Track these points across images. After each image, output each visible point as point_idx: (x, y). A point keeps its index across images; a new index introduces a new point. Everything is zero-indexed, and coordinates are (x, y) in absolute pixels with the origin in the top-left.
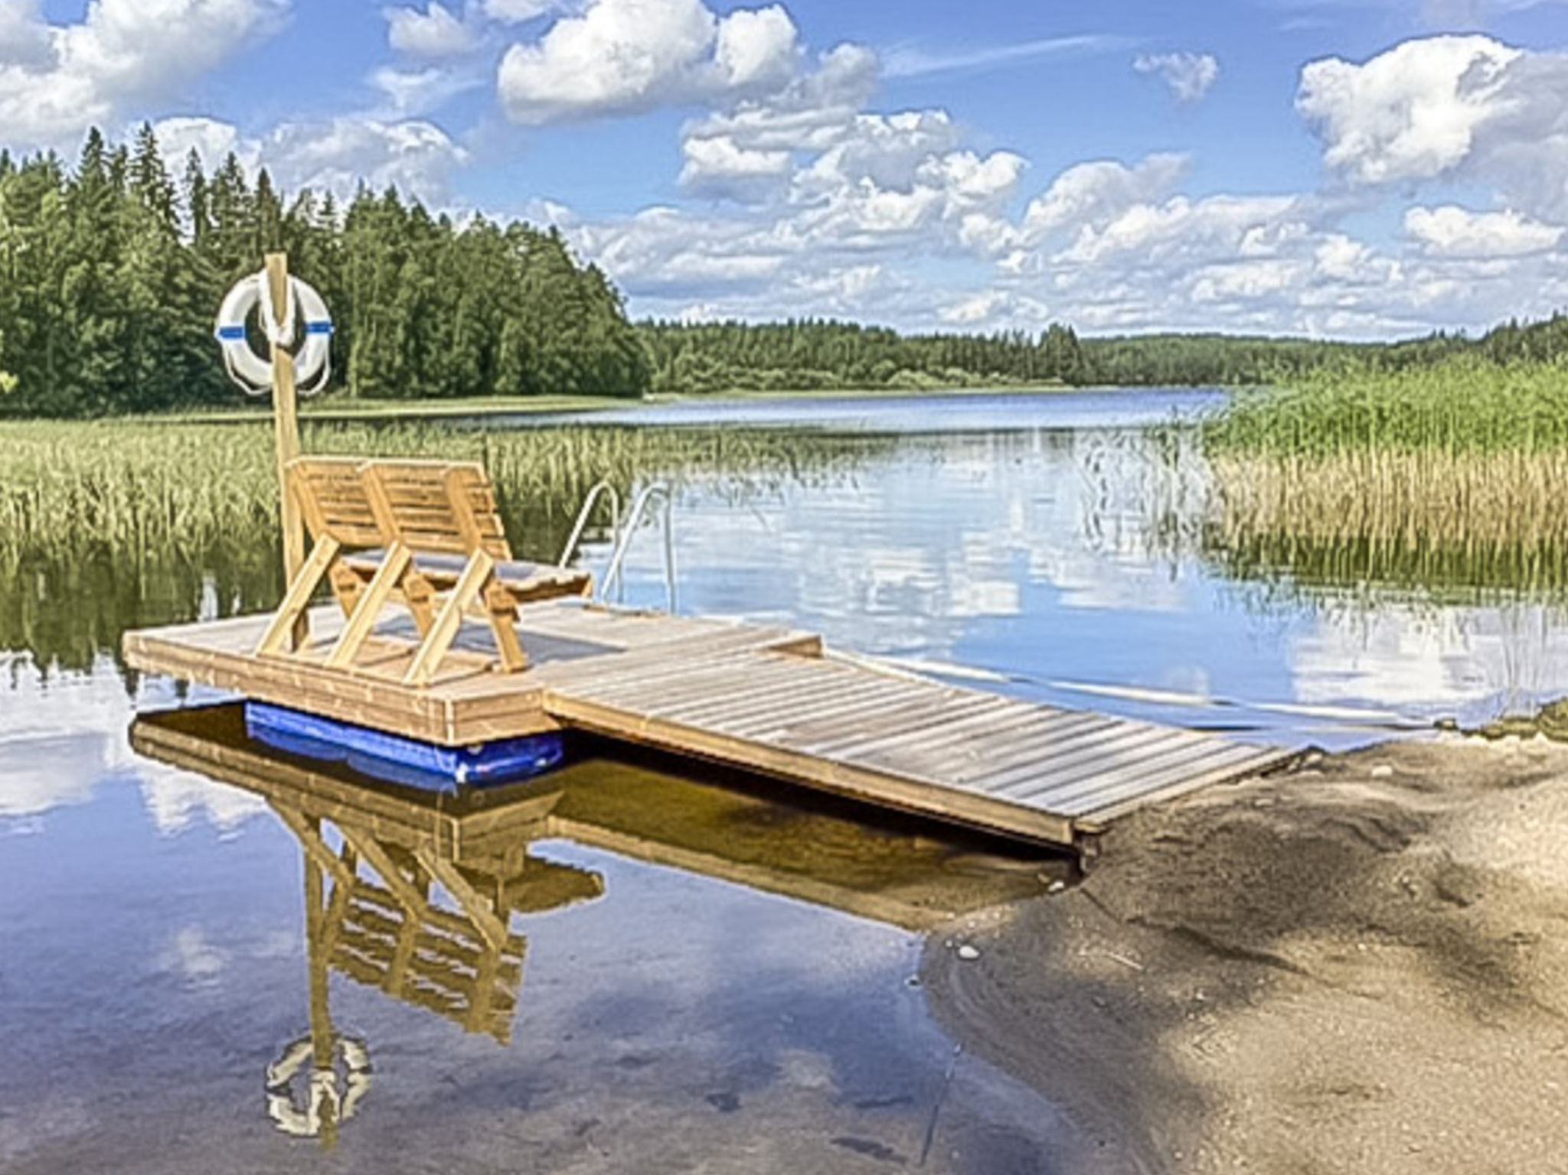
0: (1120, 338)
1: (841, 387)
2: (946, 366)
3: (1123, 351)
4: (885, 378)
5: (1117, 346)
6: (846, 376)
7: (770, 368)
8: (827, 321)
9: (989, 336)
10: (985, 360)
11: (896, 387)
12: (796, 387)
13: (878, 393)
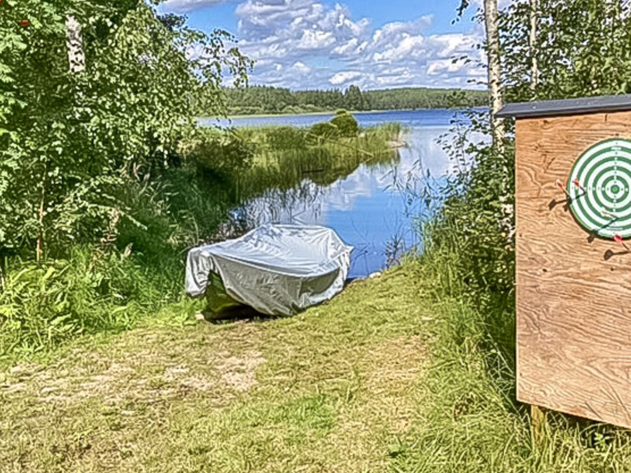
0: (387, 90)
1: (263, 113)
2: (307, 104)
3: (387, 95)
4: (281, 109)
5: (385, 93)
6: (266, 108)
7: (235, 106)
8: (262, 85)
9: (325, 90)
10: (323, 101)
11: (286, 112)
12: (245, 114)
13: (278, 115)
